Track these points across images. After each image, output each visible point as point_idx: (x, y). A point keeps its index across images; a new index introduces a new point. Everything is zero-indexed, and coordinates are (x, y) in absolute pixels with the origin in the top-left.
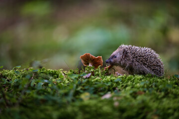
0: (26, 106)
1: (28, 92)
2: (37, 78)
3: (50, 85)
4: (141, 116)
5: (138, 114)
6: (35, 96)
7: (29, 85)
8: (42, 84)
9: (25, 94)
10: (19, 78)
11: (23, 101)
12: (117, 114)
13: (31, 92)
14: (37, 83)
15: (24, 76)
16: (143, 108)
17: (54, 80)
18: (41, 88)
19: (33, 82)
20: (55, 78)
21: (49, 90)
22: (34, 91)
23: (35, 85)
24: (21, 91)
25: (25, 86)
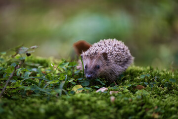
0: (10, 98)
1: (13, 82)
2: (25, 66)
3: (38, 75)
6: (21, 86)
7: (15, 74)
8: (30, 73)
9: (9, 84)
10: (4, 66)
11: (7, 91)
13: (17, 83)
14: (24, 72)
15: (9, 63)
17: (43, 70)
18: (27, 78)
19: (19, 71)
20: (44, 67)
21: (37, 81)
22: (20, 81)
23: (21, 74)
24: (5, 81)
25: (10, 76)
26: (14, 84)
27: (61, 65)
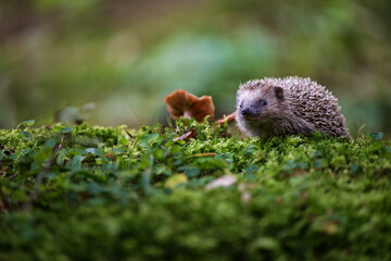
0: (46, 209)
1: (51, 177)
2: (71, 145)
3: (99, 161)
4: (300, 225)
5: (293, 220)
6: (67, 184)
7: (54, 162)
8: (83, 158)
9: (44, 181)
10: (31, 146)
11: (41, 196)
12: (248, 221)
13: (57, 178)
14: (72, 156)
15: (42, 142)
16: (303, 208)
17: (107, 150)
18: (78, 168)
19: (62, 155)
20: (110, 145)
21: (98, 173)
22: (63, 175)
23: (65, 161)
24: (35, 176)
25: (44, 165)
26: (53, 182)
27: (143, 138)
